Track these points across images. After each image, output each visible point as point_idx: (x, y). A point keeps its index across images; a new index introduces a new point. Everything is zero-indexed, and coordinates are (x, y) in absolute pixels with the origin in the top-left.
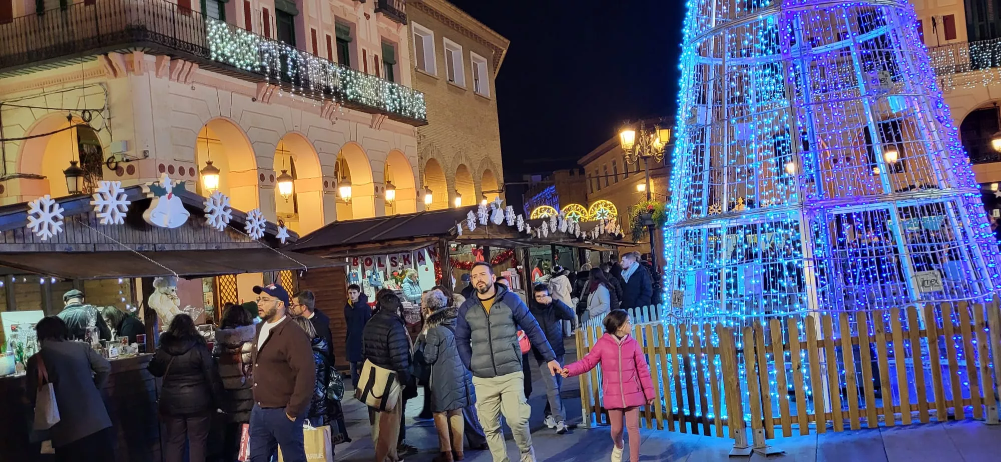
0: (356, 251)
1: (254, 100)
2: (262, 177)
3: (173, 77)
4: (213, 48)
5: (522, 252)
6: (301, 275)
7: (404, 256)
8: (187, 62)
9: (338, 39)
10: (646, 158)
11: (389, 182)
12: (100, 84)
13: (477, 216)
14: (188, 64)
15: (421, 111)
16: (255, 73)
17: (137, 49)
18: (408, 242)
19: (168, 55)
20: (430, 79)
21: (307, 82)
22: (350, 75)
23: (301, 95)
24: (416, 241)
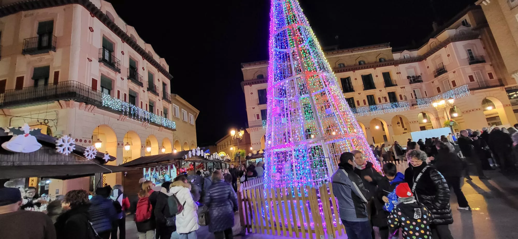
0: (147, 166)
1: (118, 120)
2: (119, 144)
3: (86, 110)
4: (104, 102)
5: (205, 164)
6: (125, 176)
7: (165, 167)
8: (92, 106)
9: (150, 105)
10: (238, 138)
11: (164, 147)
12: (55, 111)
13: (192, 153)
14: (93, 106)
15: (174, 127)
16: (119, 111)
17: (72, 99)
18: (167, 162)
19: (84, 102)
20: (177, 119)
21: (138, 116)
22: (153, 115)
23: (135, 120)
24: (170, 161)
